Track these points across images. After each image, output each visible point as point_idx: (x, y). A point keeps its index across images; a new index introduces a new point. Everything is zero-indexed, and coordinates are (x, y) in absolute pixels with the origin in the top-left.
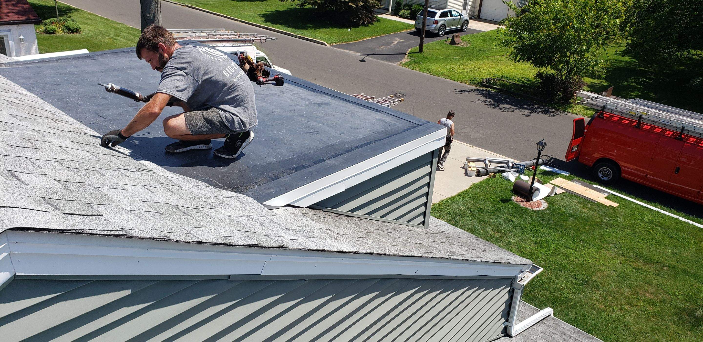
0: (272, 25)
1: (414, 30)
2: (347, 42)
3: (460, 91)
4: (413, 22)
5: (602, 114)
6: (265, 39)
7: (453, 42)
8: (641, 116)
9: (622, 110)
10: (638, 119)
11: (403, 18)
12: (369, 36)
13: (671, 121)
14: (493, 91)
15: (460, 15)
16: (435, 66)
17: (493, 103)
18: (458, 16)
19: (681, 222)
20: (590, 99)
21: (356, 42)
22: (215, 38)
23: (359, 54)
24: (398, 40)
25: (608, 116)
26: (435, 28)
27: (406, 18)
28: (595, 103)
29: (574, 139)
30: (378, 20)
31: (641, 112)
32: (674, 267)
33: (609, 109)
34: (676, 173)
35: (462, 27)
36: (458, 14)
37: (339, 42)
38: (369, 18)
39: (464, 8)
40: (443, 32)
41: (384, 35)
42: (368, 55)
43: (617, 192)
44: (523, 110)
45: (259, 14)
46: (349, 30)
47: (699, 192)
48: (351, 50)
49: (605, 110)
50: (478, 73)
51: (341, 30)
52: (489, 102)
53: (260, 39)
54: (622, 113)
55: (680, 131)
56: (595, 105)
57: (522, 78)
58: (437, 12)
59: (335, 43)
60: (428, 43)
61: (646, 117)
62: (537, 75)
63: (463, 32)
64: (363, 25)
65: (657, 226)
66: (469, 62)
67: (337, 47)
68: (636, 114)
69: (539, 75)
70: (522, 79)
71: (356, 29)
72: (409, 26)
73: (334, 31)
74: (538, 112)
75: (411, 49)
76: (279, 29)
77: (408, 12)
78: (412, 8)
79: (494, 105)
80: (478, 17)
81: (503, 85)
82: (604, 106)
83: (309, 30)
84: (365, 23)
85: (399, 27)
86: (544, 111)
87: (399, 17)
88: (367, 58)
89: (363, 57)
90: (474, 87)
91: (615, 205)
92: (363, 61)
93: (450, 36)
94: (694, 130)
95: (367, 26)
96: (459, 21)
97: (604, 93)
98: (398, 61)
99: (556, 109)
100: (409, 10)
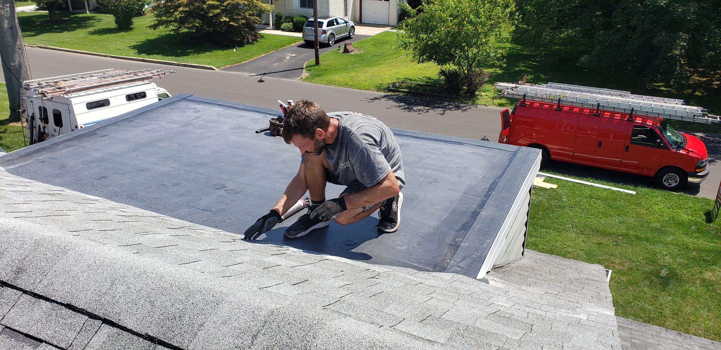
0: (148, 56)
1: (302, 42)
2: (237, 63)
3: (370, 99)
4: (300, 35)
5: (524, 102)
6: (164, 74)
7: (346, 51)
8: (560, 99)
9: (542, 96)
10: (557, 102)
11: (287, 31)
12: (259, 54)
13: (587, 99)
14: (401, 94)
15: (346, 22)
16: (336, 77)
17: (406, 107)
18: (344, 23)
19: (614, 192)
20: (510, 90)
21: (246, 62)
22: (109, 81)
23: (254, 74)
24: (289, 54)
25: (529, 103)
26: (324, 38)
27: (290, 31)
28: (516, 93)
29: (504, 130)
30: (262, 37)
31: (559, 96)
32: (627, 235)
33: (529, 97)
34: (600, 147)
35: (349, 34)
36: (344, 22)
37: (227, 64)
38: (253, 35)
39: (346, 15)
40: (333, 42)
41: (274, 51)
42: (264, 74)
43: (551, 174)
44: (436, 110)
45: (128, 46)
46: (235, 50)
47: (621, 161)
48: (244, 71)
49: (526, 98)
50: (381, 79)
51: (226, 51)
52: (402, 106)
53: (159, 75)
54: (542, 98)
55: (596, 108)
56: (516, 95)
57: (424, 77)
58: (323, 21)
59: (224, 66)
60: (324, 53)
61: (565, 99)
62: (440, 73)
63: (351, 38)
64: (248, 43)
65: (597, 199)
66: (368, 69)
67: (227, 70)
68: (556, 97)
69: (442, 73)
70: (424, 79)
71: (242, 48)
72: (297, 39)
73: (219, 54)
74: (450, 109)
75: (306, 63)
76: (157, 59)
77: (290, 25)
78: (294, 20)
79: (408, 108)
80: (360, 22)
81: (410, 88)
82: (525, 95)
83: (191, 56)
84: (250, 41)
85: (286, 41)
86: (455, 107)
87: (282, 31)
88: (264, 78)
89: (260, 77)
90: (383, 94)
91: (555, 186)
92: (261, 81)
93: (342, 44)
94: (608, 105)
95: (253, 44)
96: (346, 29)
97: (520, 82)
98: (298, 77)
99: (465, 103)
100: (291, 22)
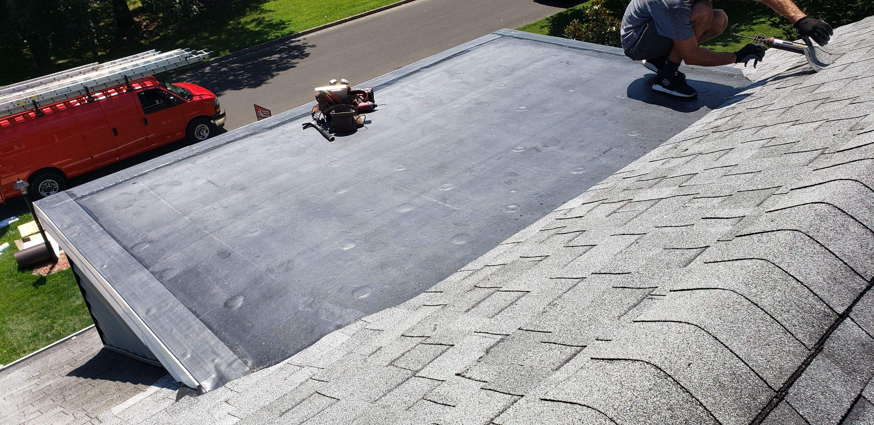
8: (34, 101)
10: (32, 107)
13: (68, 88)
31: (31, 98)
34: (117, 135)
54: (9, 111)
55: (84, 93)
61: (41, 99)
68: (27, 102)
